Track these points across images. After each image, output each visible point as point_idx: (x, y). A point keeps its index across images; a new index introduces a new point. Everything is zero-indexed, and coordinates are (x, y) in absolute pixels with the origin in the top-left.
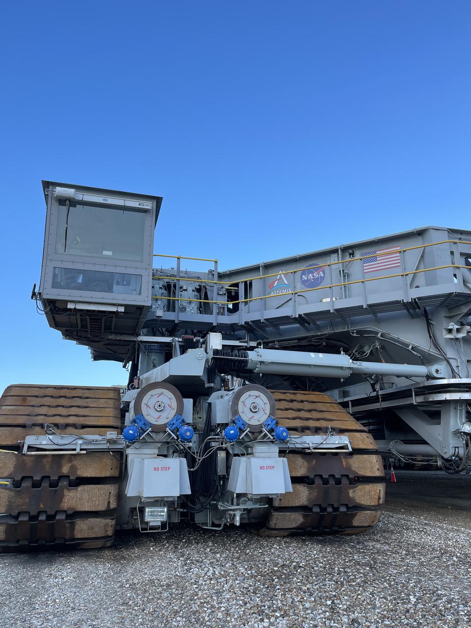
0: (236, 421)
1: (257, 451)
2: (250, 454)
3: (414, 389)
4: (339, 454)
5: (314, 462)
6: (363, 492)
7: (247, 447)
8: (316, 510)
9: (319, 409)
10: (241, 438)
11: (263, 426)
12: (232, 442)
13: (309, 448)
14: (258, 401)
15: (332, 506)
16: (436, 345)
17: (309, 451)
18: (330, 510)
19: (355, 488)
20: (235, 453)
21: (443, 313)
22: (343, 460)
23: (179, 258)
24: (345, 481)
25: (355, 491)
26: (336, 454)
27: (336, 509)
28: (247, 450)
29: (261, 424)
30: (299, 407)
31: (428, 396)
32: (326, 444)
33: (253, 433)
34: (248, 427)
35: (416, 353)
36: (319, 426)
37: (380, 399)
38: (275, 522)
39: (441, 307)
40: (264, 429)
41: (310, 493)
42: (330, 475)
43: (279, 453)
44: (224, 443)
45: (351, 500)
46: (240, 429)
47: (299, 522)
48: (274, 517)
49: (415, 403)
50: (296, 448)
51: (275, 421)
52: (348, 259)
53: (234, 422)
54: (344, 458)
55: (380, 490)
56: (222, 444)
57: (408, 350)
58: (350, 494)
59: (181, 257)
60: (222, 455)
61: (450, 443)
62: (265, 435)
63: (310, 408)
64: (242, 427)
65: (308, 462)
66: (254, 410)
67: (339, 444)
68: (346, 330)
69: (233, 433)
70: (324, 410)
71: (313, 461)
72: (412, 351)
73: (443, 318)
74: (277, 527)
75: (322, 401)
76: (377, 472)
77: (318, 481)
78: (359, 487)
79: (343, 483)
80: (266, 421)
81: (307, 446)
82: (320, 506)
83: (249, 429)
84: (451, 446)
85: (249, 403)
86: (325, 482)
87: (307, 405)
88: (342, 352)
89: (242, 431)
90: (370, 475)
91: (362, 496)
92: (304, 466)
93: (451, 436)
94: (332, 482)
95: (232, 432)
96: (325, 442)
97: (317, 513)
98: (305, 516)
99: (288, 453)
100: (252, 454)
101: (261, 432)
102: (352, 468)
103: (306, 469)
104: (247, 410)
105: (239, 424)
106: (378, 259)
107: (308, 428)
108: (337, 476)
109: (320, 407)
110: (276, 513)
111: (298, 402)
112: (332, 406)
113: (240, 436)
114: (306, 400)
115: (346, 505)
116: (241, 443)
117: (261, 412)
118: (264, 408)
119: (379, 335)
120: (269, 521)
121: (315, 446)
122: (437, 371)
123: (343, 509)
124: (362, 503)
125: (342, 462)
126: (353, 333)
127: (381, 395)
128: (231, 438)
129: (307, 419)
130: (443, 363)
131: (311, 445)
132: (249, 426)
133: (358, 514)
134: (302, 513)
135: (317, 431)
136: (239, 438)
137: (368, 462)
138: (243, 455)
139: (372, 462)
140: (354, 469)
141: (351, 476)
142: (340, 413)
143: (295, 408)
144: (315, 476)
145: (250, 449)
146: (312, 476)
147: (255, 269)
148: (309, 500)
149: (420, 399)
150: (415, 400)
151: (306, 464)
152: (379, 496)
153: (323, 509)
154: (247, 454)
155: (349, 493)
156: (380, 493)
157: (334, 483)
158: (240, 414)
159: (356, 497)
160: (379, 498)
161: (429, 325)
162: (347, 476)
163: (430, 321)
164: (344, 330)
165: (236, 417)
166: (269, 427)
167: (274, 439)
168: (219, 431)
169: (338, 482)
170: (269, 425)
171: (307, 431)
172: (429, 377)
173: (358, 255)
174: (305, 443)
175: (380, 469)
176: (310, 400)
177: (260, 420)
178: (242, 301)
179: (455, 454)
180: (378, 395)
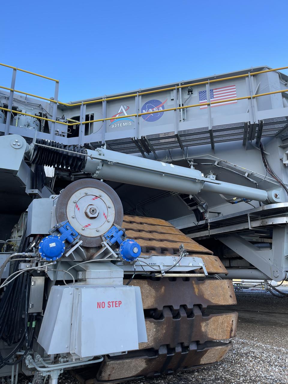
0: (62, 229)
1: (93, 276)
2: (81, 280)
3: (250, 214)
4: (191, 279)
5: (163, 290)
6: (216, 324)
7: (76, 271)
8: (163, 351)
9: (159, 231)
10: (67, 255)
11: (103, 238)
12: (52, 262)
13: (160, 272)
14: (97, 202)
15: (182, 344)
16: (271, 173)
17: (160, 275)
18: (179, 349)
19: (208, 320)
20: (58, 279)
21: (278, 143)
22: (195, 286)
23: (15, 70)
24: (197, 312)
25: (208, 324)
26: (187, 279)
27: (185, 348)
28: (76, 275)
29: (100, 236)
30: (139, 228)
31: (266, 220)
32: (179, 266)
33: (87, 249)
34: (80, 239)
35: (252, 180)
36: (164, 246)
37: (209, 227)
38: (109, 373)
39: (277, 138)
40: (105, 243)
41: (157, 331)
42: (181, 306)
43: (124, 278)
44: (39, 264)
45: (203, 335)
46: (67, 242)
47: (140, 369)
48: (109, 367)
49: (250, 228)
50: (144, 271)
51: (121, 233)
52: (186, 96)
53: (57, 230)
54: (196, 284)
55: (233, 321)
56: (37, 265)
57: (245, 177)
58: (203, 328)
59: (18, 69)
60: (38, 282)
61: (282, 268)
62: (106, 252)
63: (151, 230)
64: (71, 239)
65: (157, 290)
66: (91, 215)
67: (193, 266)
68: (184, 158)
69: (54, 247)
70: (165, 232)
71: (161, 288)
72: (249, 178)
73: (279, 148)
74: (110, 379)
75: (160, 224)
76: (230, 300)
77: (168, 314)
78: (212, 319)
79: (195, 314)
80: (109, 231)
81: (157, 269)
82: (168, 346)
83: (81, 242)
84: (284, 270)
85: (84, 205)
86: (176, 315)
87: (146, 227)
88: (192, 167)
89: (70, 246)
90: (223, 304)
91: (215, 329)
92: (151, 296)
93: (283, 260)
94: (183, 314)
95: (53, 245)
96: (178, 265)
97: (164, 355)
98: (148, 361)
99: (134, 278)
100: (83, 280)
101: (100, 247)
102: (205, 296)
103: (153, 300)
104: (81, 215)
105: (67, 234)
106: (214, 96)
107: (153, 249)
108: (190, 307)
109: (159, 229)
110: (112, 362)
111: (137, 223)
112: (171, 229)
113: (66, 252)
114: (146, 222)
115: (198, 343)
116: (67, 264)
117: (102, 219)
118: (106, 214)
119: (216, 164)
120: (101, 373)
121: (167, 269)
122: (276, 196)
123: (193, 347)
124: (215, 337)
125: (194, 288)
126: (190, 161)
127: (210, 223)
128: (50, 255)
129: (150, 239)
130: (279, 189)
131: (162, 269)
132: (82, 237)
133: (208, 351)
134: (146, 357)
135: (163, 251)
136: (64, 256)
137: (220, 288)
138: (69, 282)
139: (224, 288)
140: (206, 296)
141: (204, 306)
142: (181, 236)
143: (136, 229)
144: (164, 307)
145: (80, 273)
146: (160, 308)
147: (97, 104)
148: (155, 339)
149: (257, 224)
150: (251, 225)
151: (153, 292)
152: (232, 328)
153: (171, 350)
154: (76, 281)
155: (201, 326)
156: (232, 324)
157: (186, 315)
158: (70, 219)
159: (208, 332)
160: (232, 331)
161: (264, 155)
162: (199, 306)
163: (264, 152)
164: (182, 159)
165: (62, 223)
166: (113, 240)
167: (118, 258)
168: (34, 246)
169: (190, 314)
170: (112, 237)
171: (153, 252)
172: (269, 202)
173: (196, 93)
174: (154, 265)
175: (232, 296)
176: (148, 222)
177: (99, 229)
178: (83, 122)
179: (285, 278)
180: (207, 223)
